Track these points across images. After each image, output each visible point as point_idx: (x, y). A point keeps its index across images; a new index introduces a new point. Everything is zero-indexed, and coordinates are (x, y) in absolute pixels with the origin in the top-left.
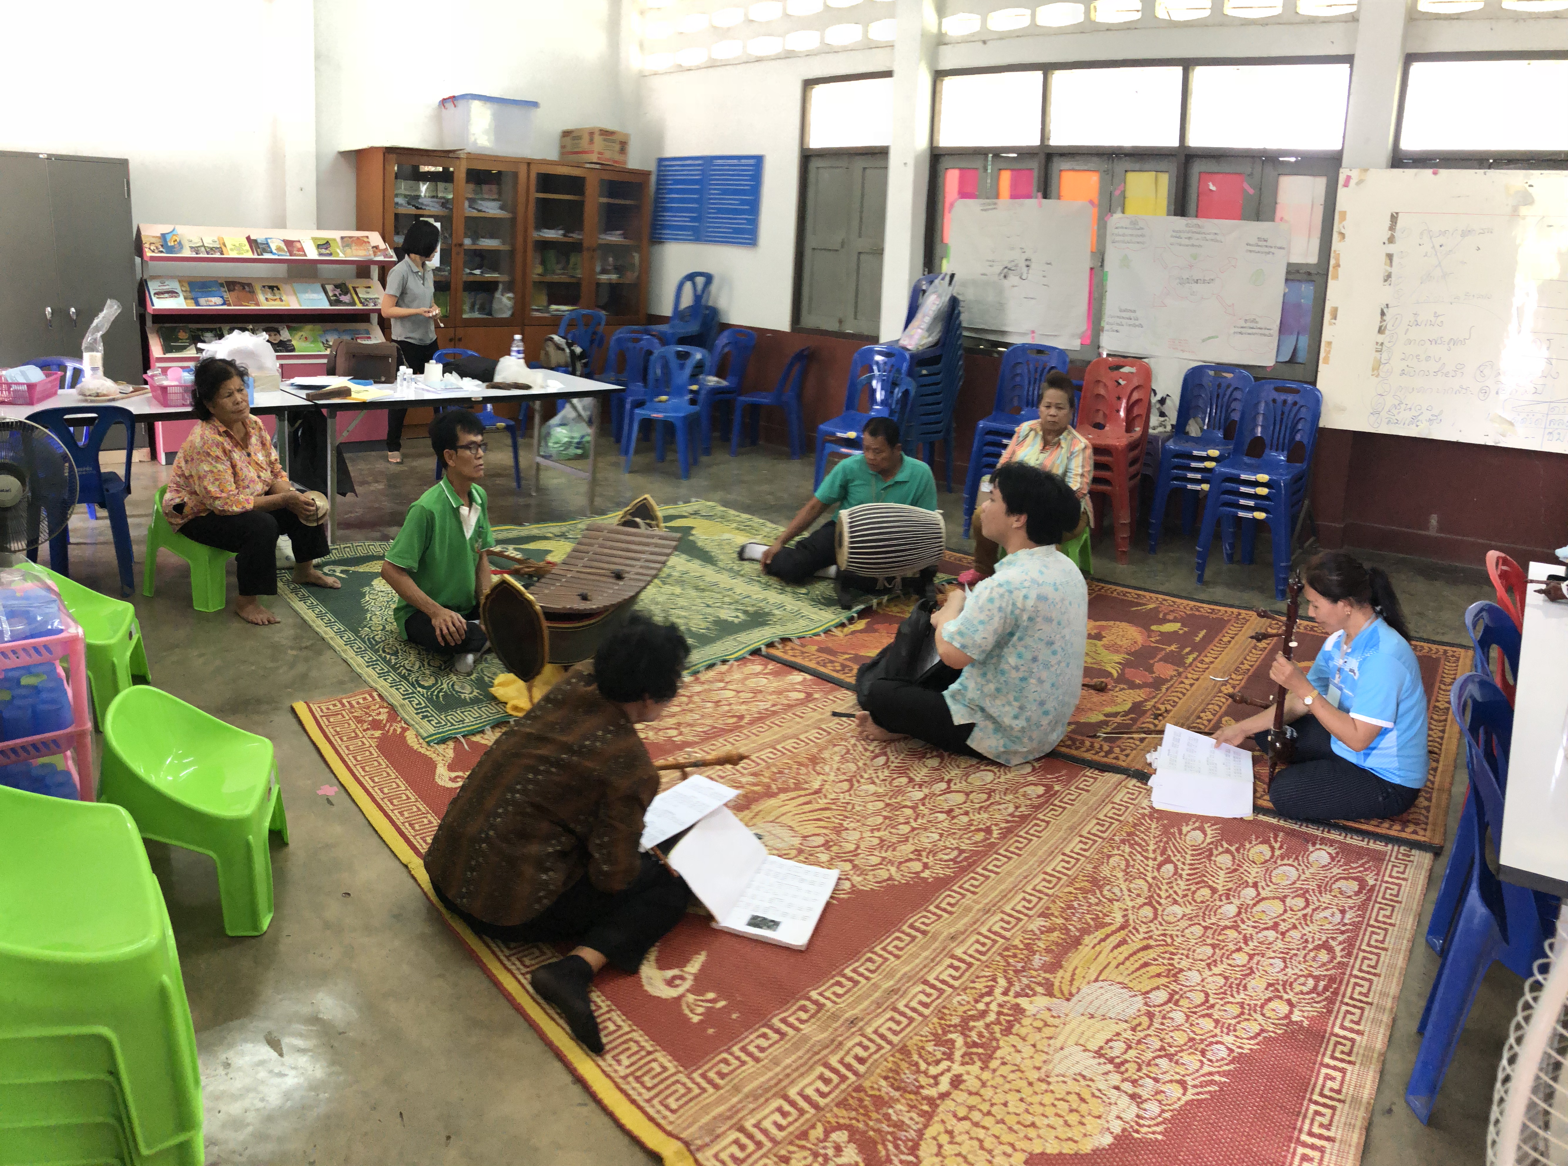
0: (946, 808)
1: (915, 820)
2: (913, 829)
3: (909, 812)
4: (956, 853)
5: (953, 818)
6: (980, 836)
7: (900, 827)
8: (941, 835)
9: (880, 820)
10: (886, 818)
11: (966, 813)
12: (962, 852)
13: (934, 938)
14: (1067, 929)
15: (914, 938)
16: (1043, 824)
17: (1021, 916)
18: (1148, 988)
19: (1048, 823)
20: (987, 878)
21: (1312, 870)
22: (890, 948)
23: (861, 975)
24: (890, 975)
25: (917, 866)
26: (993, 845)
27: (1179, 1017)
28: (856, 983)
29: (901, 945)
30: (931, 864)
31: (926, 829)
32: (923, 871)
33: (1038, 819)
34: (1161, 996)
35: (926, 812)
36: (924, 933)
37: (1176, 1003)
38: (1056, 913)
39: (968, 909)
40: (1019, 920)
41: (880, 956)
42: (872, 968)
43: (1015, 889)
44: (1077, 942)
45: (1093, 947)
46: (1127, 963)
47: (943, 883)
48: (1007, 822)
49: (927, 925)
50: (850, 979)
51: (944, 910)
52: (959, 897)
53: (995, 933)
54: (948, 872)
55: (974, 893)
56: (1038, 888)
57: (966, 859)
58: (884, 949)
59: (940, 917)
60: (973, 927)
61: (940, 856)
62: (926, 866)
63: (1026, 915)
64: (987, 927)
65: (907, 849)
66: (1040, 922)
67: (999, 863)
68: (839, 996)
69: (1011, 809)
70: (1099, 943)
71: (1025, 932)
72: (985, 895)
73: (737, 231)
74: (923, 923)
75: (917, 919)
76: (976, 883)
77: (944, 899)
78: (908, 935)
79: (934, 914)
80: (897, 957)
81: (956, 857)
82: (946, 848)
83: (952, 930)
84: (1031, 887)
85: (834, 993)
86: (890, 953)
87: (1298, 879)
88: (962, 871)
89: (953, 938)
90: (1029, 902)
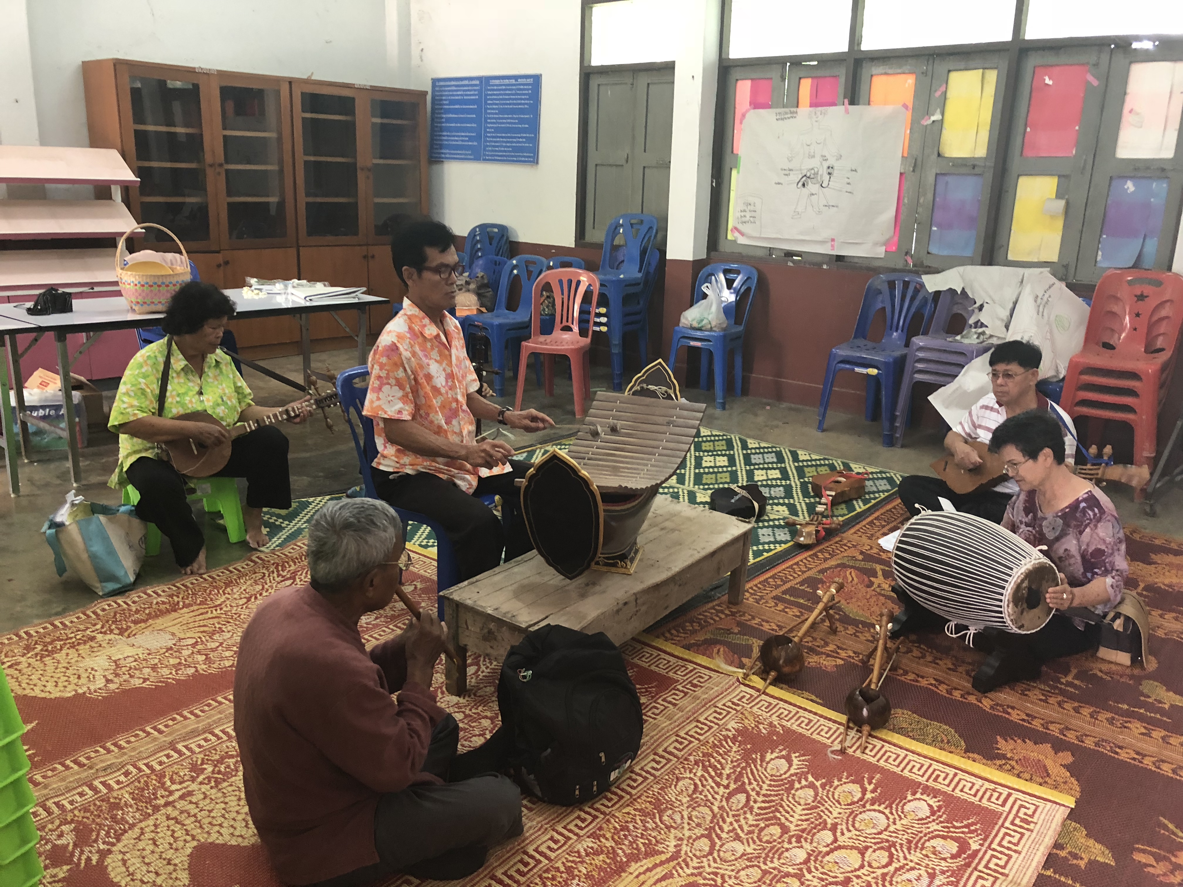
21: (904, 822)
73: (516, 149)
87: (886, 830)
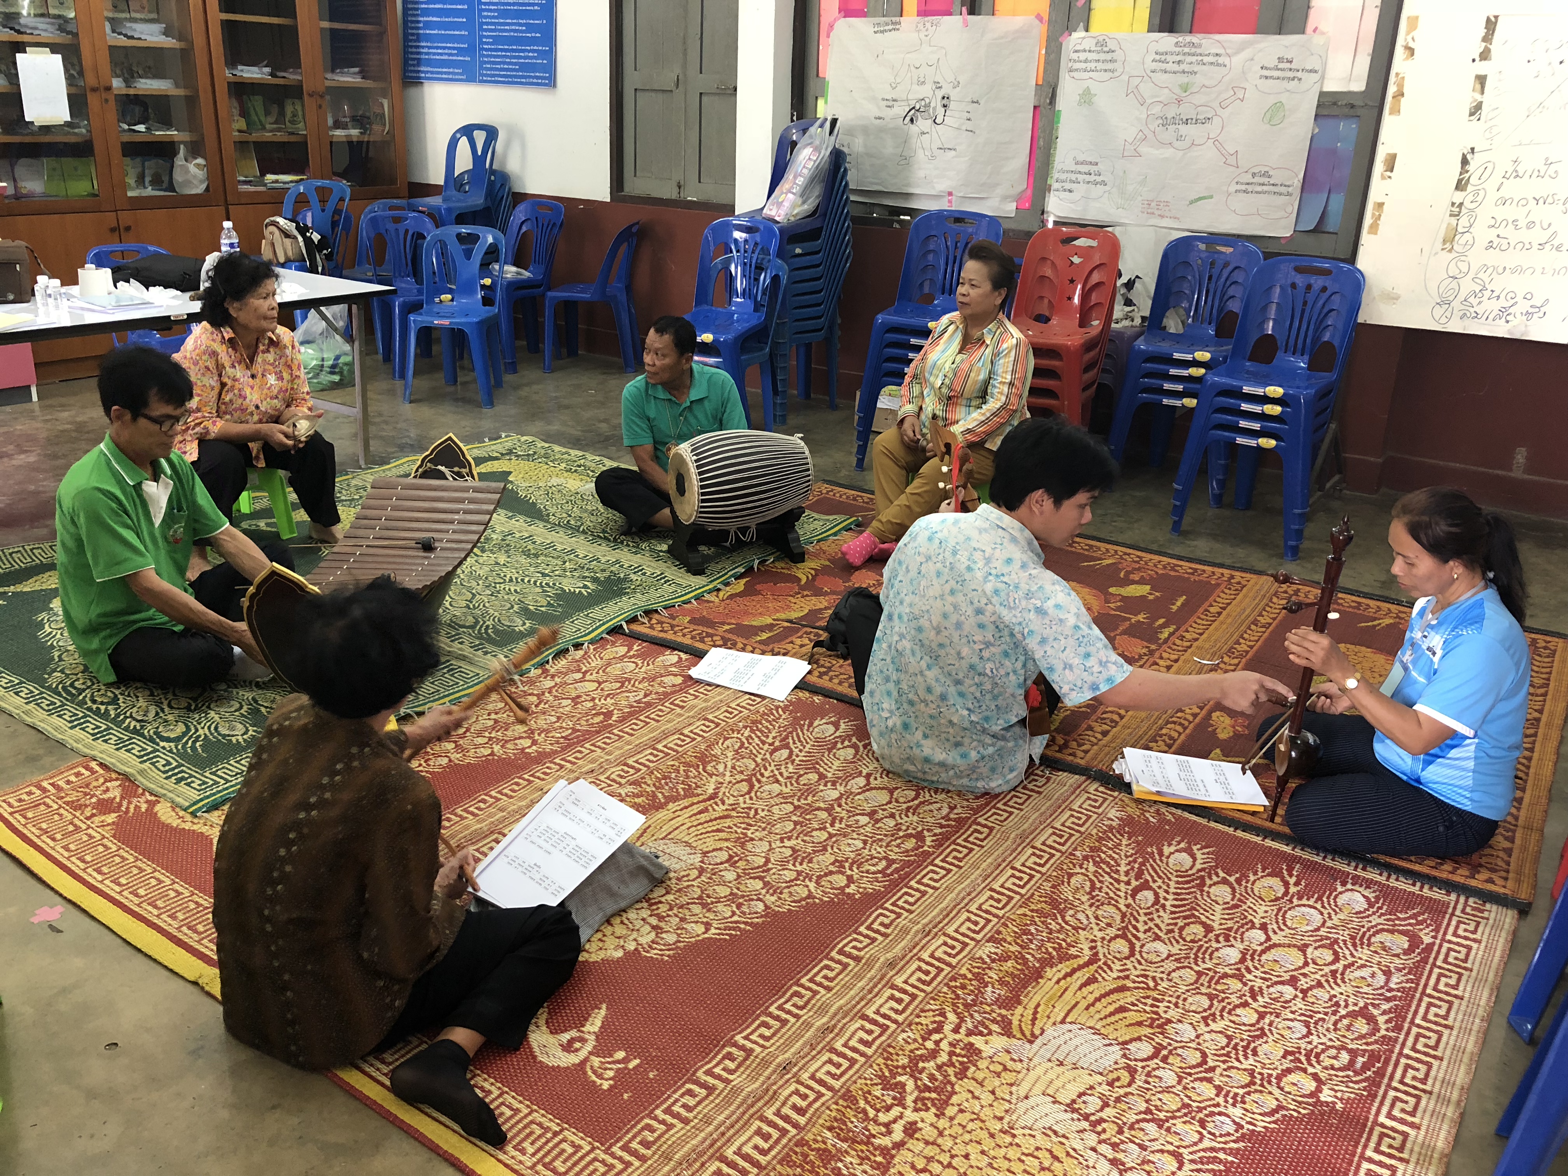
0: (868, 810)
1: (832, 825)
2: (831, 836)
3: (823, 815)
4: (884, 863)
5: (877, 821)
6: (910, 844)
7: (814, 833)
8: (865, 842)
9: (791, 826)
10: (796, 823)
11: (892, 816)
12: (890, 862)
13: (870, 964)
14: (1023, 958)
15: (845, 966)
16: (986, 830)
17: (967, 940)
18: (1127, 1038)
19: (991, 829)
20: (924, 893)
22: (818, 979)
23: (789, 1012)
24: (822, 1010)
25: (841, 880)
26: (927, 854)
27: (1169, 1077)
28: (784, 1022)
29: (831, 974)
30: (855, 877)
31: (845, 835)
32: (848, 886)
33: (979, 824)
34: (1144, 1049)
35: (844, 814)
36: (857, 959)
37: (1165, 1059)
38: (1009, 939)
39: (905, 931)
40: (965, 945)
41: (809, 989)
42: (800, 1003)
43: (958, 907)
44: (1037, 975)
45: (1058, 982)
46: (1098, 1004)
47: (872, 900)
48: (942, 826)
49: (860, 950)
50: (777, 1018)
51: (877, 932)
52: (893, 916)
53: (939, 960)
54: (877, 886)
55: (910, 912)
56: (984, 907)
57: (897, 871)
58: (811, 980)
59: (874, 940)
60: (911, 953)
61: (866, 867)
62: (850, 879)
63: (972, 939)
64: (929, 952)
65: (827, 859)
66: (990, 948)
67: (936, 877)
68: (767, 1039)
69: (945, 811)
70: (1064, 977)
71: (973, 959)
72: (922, 915)
74: (854, 947)
75: (848, 943)
76: (911, 900)
77: (878, 918)
78: (839, 962)
79: (866, 936)
80: (829, 989)
81: (887, 867)
82: (873, 858)
83: (889, 955)
84: (976, 905)
85: (761, 1036)
86: (820, 985)
88: (893, 886)
89: (891, 965)
90: (976, 923)
